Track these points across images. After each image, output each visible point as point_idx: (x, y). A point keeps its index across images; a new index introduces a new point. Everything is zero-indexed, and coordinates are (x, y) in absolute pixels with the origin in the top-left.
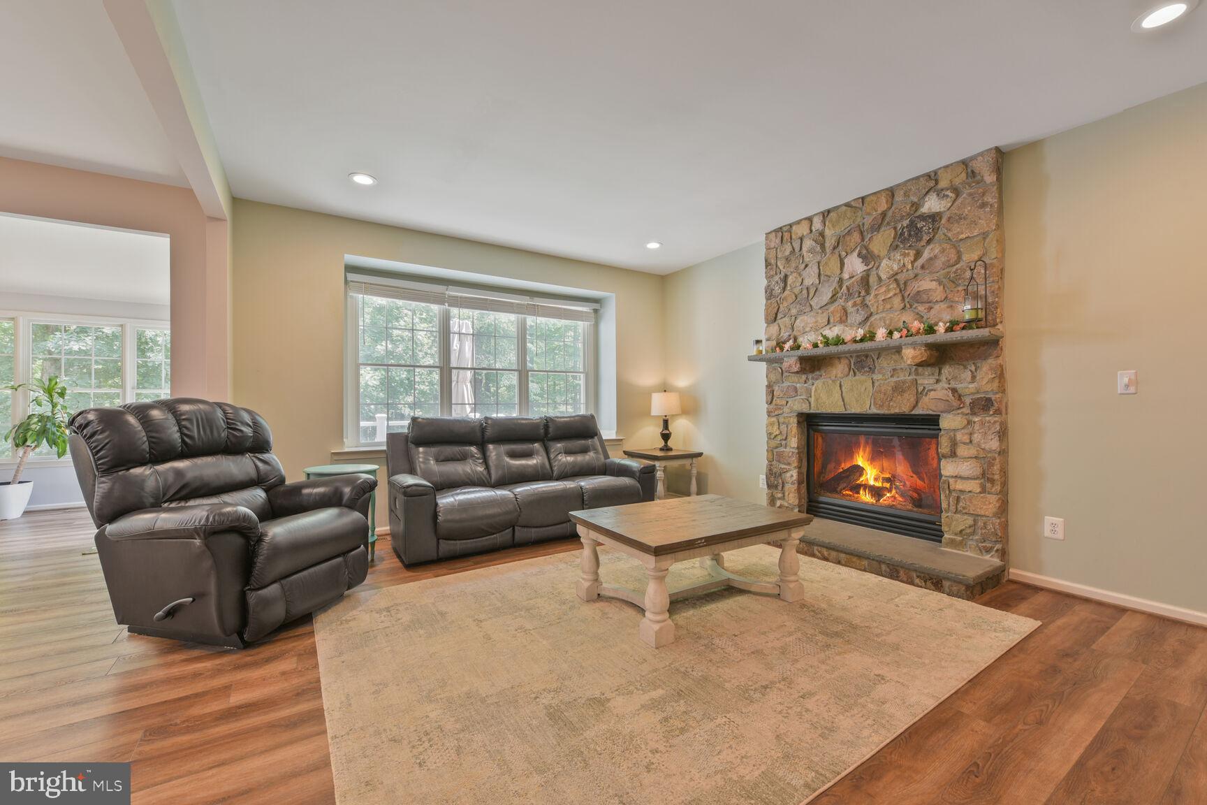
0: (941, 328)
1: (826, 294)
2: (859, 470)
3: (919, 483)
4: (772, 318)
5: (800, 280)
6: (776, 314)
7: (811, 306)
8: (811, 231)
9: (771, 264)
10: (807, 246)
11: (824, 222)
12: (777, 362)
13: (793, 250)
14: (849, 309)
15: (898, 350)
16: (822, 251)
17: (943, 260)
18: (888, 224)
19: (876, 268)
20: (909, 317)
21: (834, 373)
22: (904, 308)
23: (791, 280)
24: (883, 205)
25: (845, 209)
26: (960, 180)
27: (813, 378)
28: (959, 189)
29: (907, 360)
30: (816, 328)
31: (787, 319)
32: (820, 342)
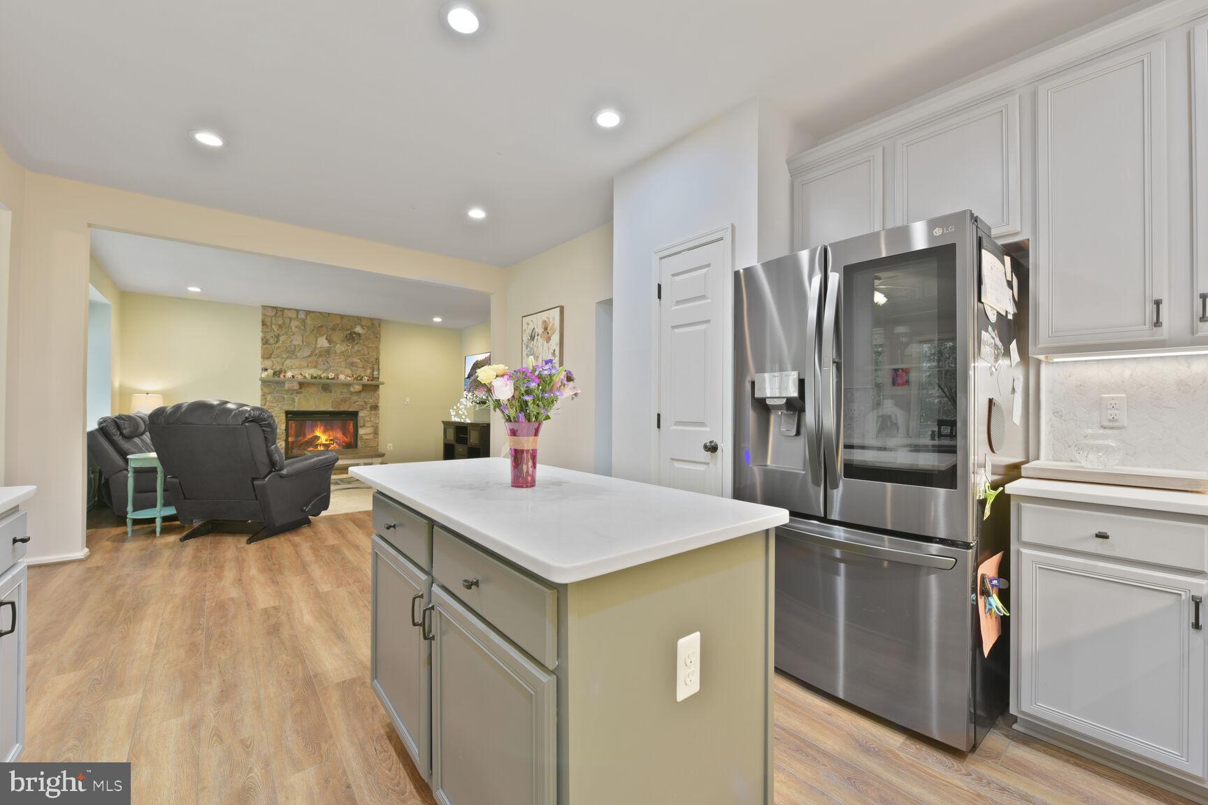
0: (366, 378)
1: (307, 352)
2: (318, 438)
3: (346, 439)
4: (266, 356)
5: (290, 340)
6: (271, 354)
7: (297, 356)
8: (297, 317)
9: (266, 325)
10: (294, 324)
11: (306, 316)
12: (278, 383)
13: (284, 323)
14: (319, 362)
15: (348, 385)
16: (305, 330)
17: (362, 352)
18: (340, 330)
19: (335, 347)
20: (348, 372)
21: (311, 391)
22: (346, 367)
23: (282, 338)
24: (338, 320)
25: (319, 314)
26: (369, 324)
27: (297, 393)
28: (368, 328)
29: (352, 389)
30: (300, 368)
31: (279, 359)
32: (307, 376)
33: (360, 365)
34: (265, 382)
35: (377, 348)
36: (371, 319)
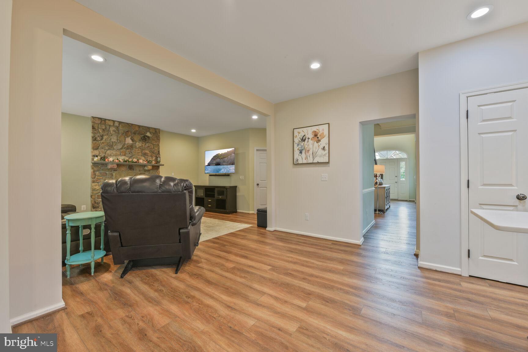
0: (154, 162)
1: (120, 146)
4: (95, 148)
5: (110, 139)
6: (98, 147)
7: (114, 148)
8: (114, 125)
9: (95, 129)
10: (112, 129)
11: (119, 124)
12: (103, 164)
13: (106, 128)
14: (127, 153)
15: (144, 166)
16: (118, 133)
17: (151, 147)
18: (138, 134)
19: (135, 144)
20: (143, 158)
21: (122, 169)
22: (142, 156)
23: (105, 137)
24: (137, 129)
25: (126, 124)
26: (154, 132)
27: (114, 170)
28: (154, 134)
29: (146, 168)
30: (116, 155)
31: (103, 150)
32: (121, 160)
33: (150, 154)
34: (95, 164)
35: (158, 145)
36: (155, 129)
